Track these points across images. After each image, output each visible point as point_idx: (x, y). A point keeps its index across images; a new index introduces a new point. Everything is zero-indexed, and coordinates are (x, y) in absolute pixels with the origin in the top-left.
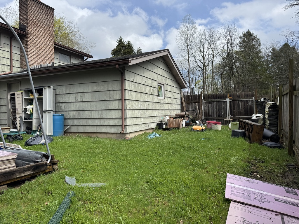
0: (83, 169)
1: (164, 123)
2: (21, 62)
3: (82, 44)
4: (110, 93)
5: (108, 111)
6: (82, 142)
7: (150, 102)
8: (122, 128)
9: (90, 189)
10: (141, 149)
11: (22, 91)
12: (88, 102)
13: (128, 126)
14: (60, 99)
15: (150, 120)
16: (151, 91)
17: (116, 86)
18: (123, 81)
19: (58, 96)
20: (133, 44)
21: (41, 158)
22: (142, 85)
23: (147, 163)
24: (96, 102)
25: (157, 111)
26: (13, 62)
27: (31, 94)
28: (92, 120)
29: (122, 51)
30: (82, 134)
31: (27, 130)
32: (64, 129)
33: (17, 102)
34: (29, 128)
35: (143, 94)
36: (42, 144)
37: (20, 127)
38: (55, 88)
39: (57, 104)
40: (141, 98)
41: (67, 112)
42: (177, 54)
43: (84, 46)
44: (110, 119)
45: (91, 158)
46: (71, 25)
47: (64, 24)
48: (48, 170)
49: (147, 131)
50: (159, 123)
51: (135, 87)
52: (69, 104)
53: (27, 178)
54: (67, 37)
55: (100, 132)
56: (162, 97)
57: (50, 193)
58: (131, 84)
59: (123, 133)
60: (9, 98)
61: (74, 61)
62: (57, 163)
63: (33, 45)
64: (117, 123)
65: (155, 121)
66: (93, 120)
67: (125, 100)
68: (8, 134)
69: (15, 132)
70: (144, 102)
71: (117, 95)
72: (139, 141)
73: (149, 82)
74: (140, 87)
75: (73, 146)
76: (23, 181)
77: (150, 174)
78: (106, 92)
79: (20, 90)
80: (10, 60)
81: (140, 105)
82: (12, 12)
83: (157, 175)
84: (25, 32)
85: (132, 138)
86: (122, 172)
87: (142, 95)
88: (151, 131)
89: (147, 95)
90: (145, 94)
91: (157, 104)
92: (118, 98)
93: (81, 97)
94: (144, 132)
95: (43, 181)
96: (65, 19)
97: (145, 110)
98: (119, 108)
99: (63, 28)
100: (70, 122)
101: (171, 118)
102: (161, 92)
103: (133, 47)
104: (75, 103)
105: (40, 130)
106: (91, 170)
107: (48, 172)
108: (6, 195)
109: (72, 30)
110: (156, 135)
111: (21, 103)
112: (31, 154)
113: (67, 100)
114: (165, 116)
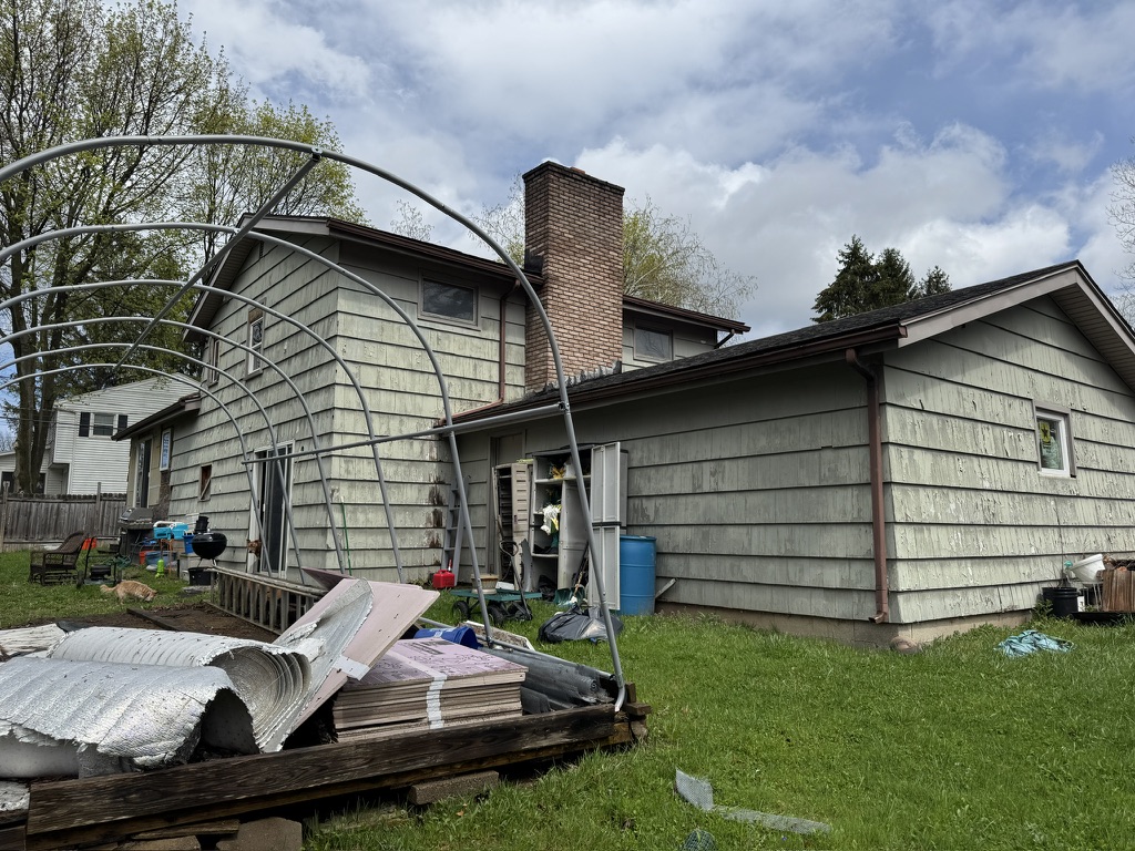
0: (735, 749)
1: (1078, 586)
2: (528, 369)
3: (708, 287)
4: (820, 457)
5: (817, 528)
6: (723, 646)
7: (1003, 492)
8: (879, 602)
9: (770, 835)
10: (975, 700)
11: (531, 461)
12: (737, 494)
13: (905, 595)
14: (642, 485)
15: (1009, 573)
16: (1006, 445)
17: (848, 429)
18: (874, 409)
19: (637, 473)
20: (907, 260)
21: (595, 691)
22: (961, 421)
23: (1008, 768)
24: (766, 493)
25: (1039, 533)
26: (508, 369)
27: (554, 470)
28: (751, 561)
29: (861, 293)
30: (718, 615)
31: (542, 587)
32: (657, 590)
33: (516, 495)
34: (547, 581)
35: (965, 459)
36: (589, 640)
37: (522, 574)
38: (628, 446)
39: (631, 501)
40: (957, 476)
41: (666, 529)
42: (1125, 275)
43: (715, 293)
44: (825, 562)
45: (761, 711)
46: (672, 229)
47: (650, 229)
48: (617, 739)
49: (996, 623)
50: (1054, 585)
51: (928, 430)
52: (671, 501)
53: (555, 756)
54: (659, 269)
55: (787, 612)
56: (1060, 467)
57: (628, 824)
58: (909, 421)
59: (884, 624)
60: (495, 483)
61: (685, 351)
62: (643, 717)
63: (561, 313)
64: (853, 577)
65: (1029, 576)
66: (757, 561)
67: (888, 484)
68: (493, 598)
69: (510, 592)
70: (972, 494)
71: (852, 467)
72: (958, 663)
73: (993, 408)
74: (949, 431)
75: (692, 657)
76: (543, 767)
77: (1030, 821)
78: (807, 454)
79: (524, 455)
80: (497, 365)
81: (953, 506)
82: (501, 222)
83: (1067, 829)
84: (540, 275)
85: (926, 647)
86: (894, 791)
87: (961, 463)
88: (1014, 622)
89: (983, 462)
90: (974, 459)
91: (1037, 501)
92: (854, 479)
93: (713, 474)
94: (978, 624)
95: (604, 774)
96: (654, 214)
97: (978, 529)
98: (859, 517)
99: (646, 241)
100: (674, 566)
101: (1116, 564)
102: (1054, 449)
103: (906, 271)
104: (690, 499)
105: (579, 588)
106: (765, 761)
107: (615, 745)
108: (496, 805)
109: (674, 245)
110: (1043, 642)
111: (527, 498)
112: (564, 673)
113: (665, 488)
114: (1084, 555)
